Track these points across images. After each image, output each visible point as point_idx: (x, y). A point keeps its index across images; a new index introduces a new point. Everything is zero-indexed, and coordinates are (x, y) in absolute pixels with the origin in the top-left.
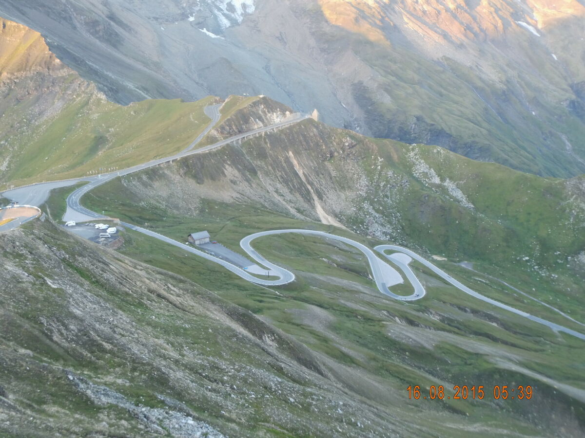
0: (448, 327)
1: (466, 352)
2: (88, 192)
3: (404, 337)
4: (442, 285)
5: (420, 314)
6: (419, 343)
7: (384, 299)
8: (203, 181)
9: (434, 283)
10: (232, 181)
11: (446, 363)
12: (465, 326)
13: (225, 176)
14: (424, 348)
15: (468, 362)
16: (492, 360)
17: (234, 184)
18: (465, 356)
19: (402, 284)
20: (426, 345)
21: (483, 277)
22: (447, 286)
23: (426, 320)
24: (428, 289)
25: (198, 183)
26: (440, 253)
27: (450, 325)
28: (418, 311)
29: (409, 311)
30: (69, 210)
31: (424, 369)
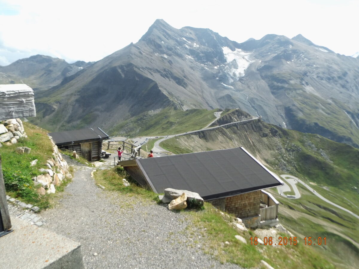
0: (308, 212)
1: (313, 223)
2: (163, 141)
3: (283, 212)
4: (310, 194)
5: (296, 205)
6: (289, 215)
7: (279, 196)
8: (209, 141)
9: (306, 193)
10: (221, 142)
11: (302, 226)
12: (318, 213)
13: (218, 140)
14: (292, 218)
15: (313, 227)
16: (325, 228)
17: (222, 143)
18: (313, 225)
19: (290, 192)
20: (294, 217)
21: (333, 194)
22: (313, 195)
23: (297, 208)
24: (302, 195)
25: (207, 142)
26: (314, 181)
27: (310, 212)
28: (295, 204)
29: (290, 203)
30: (154, 147)
31: (290, 227)
